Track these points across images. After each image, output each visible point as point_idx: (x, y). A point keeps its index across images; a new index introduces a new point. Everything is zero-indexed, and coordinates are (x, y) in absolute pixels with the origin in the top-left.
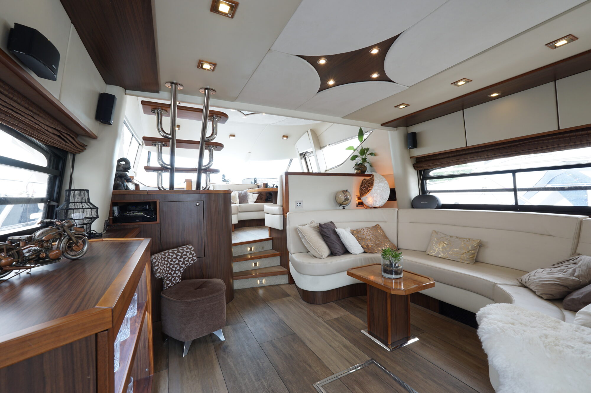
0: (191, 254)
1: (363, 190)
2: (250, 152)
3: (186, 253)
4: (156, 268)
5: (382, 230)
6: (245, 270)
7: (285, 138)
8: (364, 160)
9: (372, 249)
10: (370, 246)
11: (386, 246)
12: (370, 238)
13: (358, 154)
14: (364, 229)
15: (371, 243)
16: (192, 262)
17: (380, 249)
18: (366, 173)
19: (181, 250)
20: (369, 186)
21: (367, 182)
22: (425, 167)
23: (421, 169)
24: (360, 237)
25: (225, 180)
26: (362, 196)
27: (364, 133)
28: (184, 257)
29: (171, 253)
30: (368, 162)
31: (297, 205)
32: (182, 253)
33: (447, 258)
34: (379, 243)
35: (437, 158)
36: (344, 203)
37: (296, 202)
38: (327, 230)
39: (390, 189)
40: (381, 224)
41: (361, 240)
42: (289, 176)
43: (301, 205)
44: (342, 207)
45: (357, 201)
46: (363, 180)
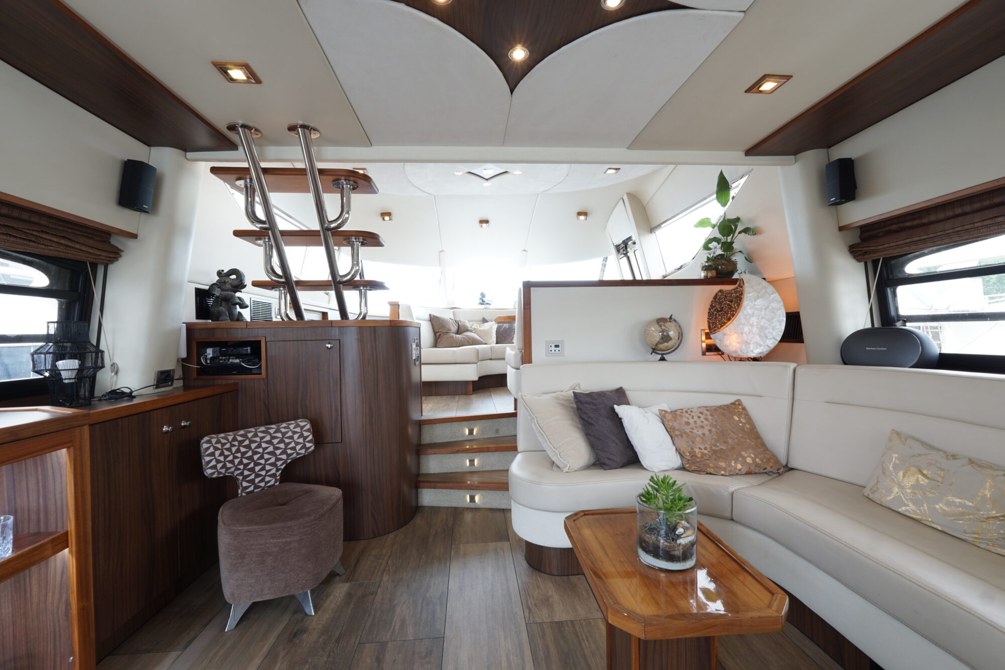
0: (301, 436)
1: (716, 318)
2: (525, 250)
3: (292, 435)
4: (207, 459)
5: (747, 416)
6: (451, 471)
7: (582, 218)
8: (730, 247)
9: (702, 461)
10: (699, 456)
12: (704, 434)
13: (717, 234)
14: (694, 410)
15: (702, 447)
16: (303, 451)
17: (723, 464)
19: (285, 428)
20: (731, 307)
21: (726, 297)
22: (885, 249)
23: (875, 256)
24: (678, 430)
25: (483, 301)
26: (715, 331)
27: (730, 184)
28: (287, 441)
29: (260, 432)
31: (550, 349)
32: (284, 434)
33: (928, 523)
34: (724, 448)
36: (662, 346)
37: (548, 343)
38: (594, 407)
39: (788, 314)
40: (747, 402)
41: (680, 437)
42: (532, 289)
43: (559, 351)
44: (659, 357)
45: (704, 342)
46: (717, 294)
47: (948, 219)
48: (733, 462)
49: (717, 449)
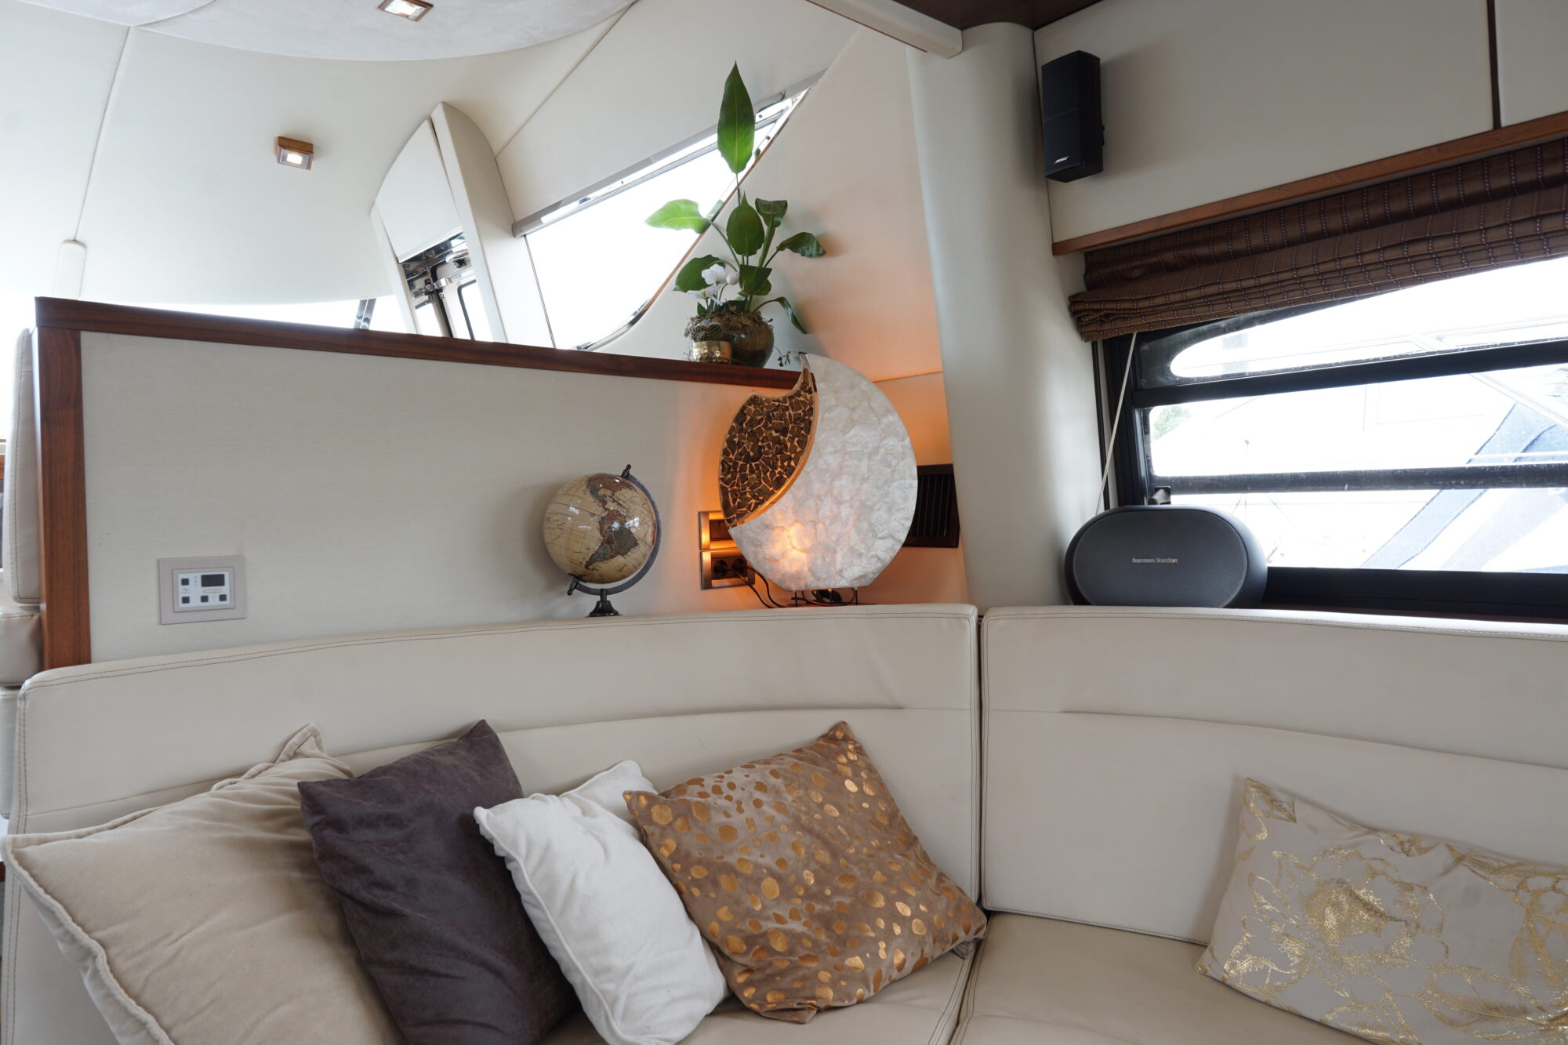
1: (744, 478)
5: (871, 769)
7: (295, 158)
8: (756, 280)
9: (794, 967)
10: (779, 945)
11: (904, 922)
12: (781, 862)
13: (720, 247)
15: (784, 913)
17: (856, 961)
18: (771, 364)
20: (781, 448)
21: (769, 419)
22: (1155, 310)
23: (1120, 329)
24: (700, 862)
26: (741, 516)
27: (755, 109)
30: (781, 300)
31: (182, 591)
35: (1239, 245)
36: (604, 567)
37: (169, 574)
39: (921, 470)
40: (862, 726)
42: (88, 338)
43: (223, 598)
44: (591, 602)
45: (707, 549)
46: (744, 408)
47: (1291, 243)
48: (882, 945)
49: (827, 908)
